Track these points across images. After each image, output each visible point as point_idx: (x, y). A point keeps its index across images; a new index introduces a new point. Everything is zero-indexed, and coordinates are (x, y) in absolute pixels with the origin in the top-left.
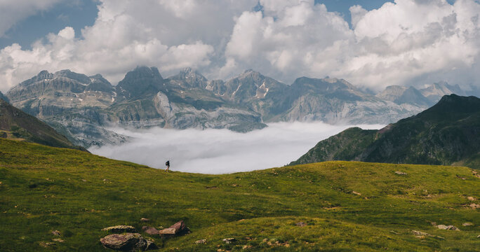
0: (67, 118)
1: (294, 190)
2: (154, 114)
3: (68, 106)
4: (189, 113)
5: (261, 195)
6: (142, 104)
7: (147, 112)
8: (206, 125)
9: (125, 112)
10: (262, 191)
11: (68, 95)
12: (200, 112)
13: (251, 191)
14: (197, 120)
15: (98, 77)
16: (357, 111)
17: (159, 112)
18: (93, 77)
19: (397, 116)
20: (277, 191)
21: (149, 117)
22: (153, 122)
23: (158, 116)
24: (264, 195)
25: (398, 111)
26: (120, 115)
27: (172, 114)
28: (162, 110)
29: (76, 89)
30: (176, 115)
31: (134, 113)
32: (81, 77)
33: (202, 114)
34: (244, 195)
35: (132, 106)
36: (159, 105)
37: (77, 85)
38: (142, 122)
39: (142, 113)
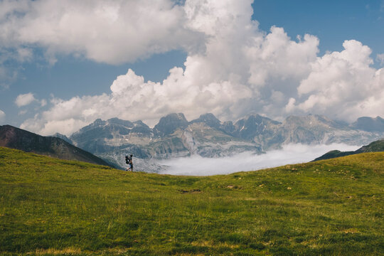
0: (117, 153)
1: (332, 190)
2: (182, 147)
3: (118, 145)
4: (208, 146)
5: (277, 200)
6: (173, 141)
7: (177, 147)
8: (221, 154)
9: (160, 147)
10: (277, 194)
11: (118, 136)
12: (216, 145)
13: (258, 194)
14: (214, 151)
15: (140, 122)
16: (335, 139)
17: (186, 146)
18: (135, 123)
19: (368, 141)
20: (303, 193)
21: (178, 150)
22: (182, 153)
23: (185, 149)
24: (284, 201)
25: (368, 136)
26: (157, 149)
27: (195, 148)
28: (188, 145)
29: (124, 132)
30: (198, 148)
31: (166, 148)
32: (127, 123)
33: (217, 147)
34: (246, 203)
35: (166, 143)
36: (185, 141)
37: (124, 129)
38: (173, 154)
39: (173, 148)
